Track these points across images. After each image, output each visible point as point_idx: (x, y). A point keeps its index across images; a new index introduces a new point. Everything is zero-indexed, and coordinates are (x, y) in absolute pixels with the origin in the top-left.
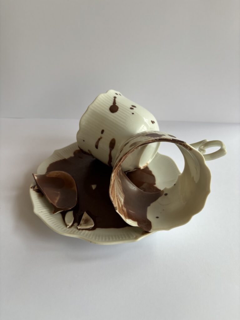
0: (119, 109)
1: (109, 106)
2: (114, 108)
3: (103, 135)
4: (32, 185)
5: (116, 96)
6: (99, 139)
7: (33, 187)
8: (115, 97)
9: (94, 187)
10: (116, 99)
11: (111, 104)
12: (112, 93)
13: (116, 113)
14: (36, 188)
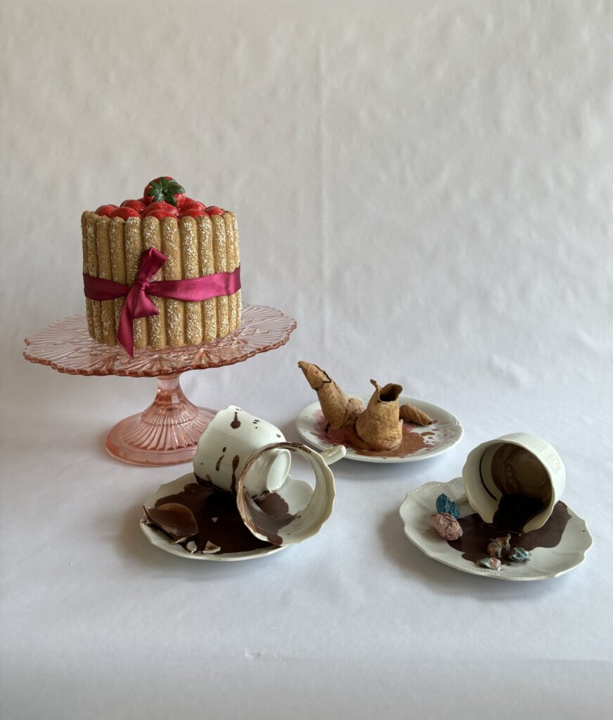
0: (241, 424)
1: (231, 422)
2: (236, 424)
3: (224, 454)
4: (142, 520)
5: (237, 411)
6: (221, 459)
7: (145, 522)
8: (236, 413)
9: (215, 519)
10: (238, 415)
11: (233, 420)
12: (232, 409)
13: (238, 429)
14: (148, 522)
